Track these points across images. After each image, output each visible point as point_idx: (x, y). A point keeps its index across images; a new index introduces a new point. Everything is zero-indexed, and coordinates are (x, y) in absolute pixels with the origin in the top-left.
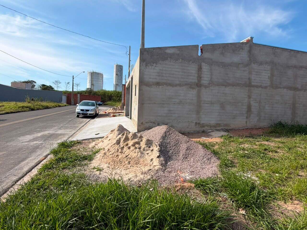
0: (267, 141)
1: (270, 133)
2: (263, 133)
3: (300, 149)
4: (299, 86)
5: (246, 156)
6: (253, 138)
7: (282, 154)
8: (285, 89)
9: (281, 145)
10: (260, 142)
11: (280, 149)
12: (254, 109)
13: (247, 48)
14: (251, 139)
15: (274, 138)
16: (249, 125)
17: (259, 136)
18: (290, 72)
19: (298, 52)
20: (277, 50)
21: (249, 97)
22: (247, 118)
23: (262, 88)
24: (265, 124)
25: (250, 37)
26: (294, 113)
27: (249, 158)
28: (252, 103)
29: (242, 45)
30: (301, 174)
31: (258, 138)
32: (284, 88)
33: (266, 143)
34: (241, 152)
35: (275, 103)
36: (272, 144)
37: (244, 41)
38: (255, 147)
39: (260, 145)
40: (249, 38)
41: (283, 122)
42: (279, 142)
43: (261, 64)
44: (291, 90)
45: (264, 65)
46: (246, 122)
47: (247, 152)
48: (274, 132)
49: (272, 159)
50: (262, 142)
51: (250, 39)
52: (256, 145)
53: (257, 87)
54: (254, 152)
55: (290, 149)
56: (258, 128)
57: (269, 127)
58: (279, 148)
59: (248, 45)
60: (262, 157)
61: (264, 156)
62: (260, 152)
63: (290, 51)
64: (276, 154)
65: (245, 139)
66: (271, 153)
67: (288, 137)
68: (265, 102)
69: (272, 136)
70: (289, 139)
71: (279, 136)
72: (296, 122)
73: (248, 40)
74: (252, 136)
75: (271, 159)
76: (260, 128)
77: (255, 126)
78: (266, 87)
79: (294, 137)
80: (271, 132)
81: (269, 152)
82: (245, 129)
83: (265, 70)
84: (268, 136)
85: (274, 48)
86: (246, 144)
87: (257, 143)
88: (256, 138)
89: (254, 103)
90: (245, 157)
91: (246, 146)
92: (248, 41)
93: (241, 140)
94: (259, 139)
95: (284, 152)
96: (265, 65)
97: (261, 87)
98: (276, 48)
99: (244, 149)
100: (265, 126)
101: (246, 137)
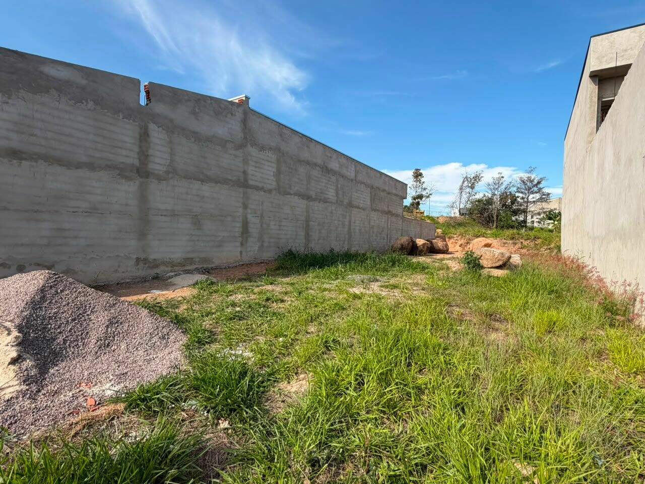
0: (271, 284)
1: (277, 269)
2: (266, 270)
4: (313, 194)
5: (236, 316)
6: (250, 281)
7: (290, 303)
8: (296, 197)
9: (290, 288)
10: (260, 288)
11: (288, 295)
12: (252, 229)
13: (239, 115)
14: (247, 284)
15: (281, 278)
16: (246, 259)
17: (260, 276)
18: (302, 170)
20: (285, 131)
21: (245, 207)
22: (242, 244)
23: (264, 191)
24: (269, 254)
25: (244, 95)
26: (307, 235)
27: (241, 319)
28: (250, 217)
29: (231, 107)
31: (259, 280)
32: (295, 194)
33: (270, 287)
34: (229, 310)
35: (284, 219)
36: (278, 289)
37: (236, 99)
38: (253, 297)
39: (260, 293)
40: (242, 97)
41: (293, 249)
42: (288, 284)
43: (262, 148)
44: (303, 199)
45: (267, 152)
46: (241, 252)
47: (238, 309)
48: (282, 267)
49: (276, 314)
50: (264, 288)
51: (244, 99)
52: (254, 294)
53: (257, 188)
54: (250, 307)
55: (300, 293)
56: (259, 262)
57: (276, 260)
58: (286, 293)
59: (241, 110)
60: (262, 312)
61: (265, 311)
62: (260, 305)
63: (301, 135)
64: (282, 305)
65: (238, 285)
66: (275, 304)
67: (299, 275)
68: (270, 217)
69: (279, 274)
70: (300, 277)
71: (288, 274)
72: (310, 249)
73: (240, 99)
74: (248, 278)
75: (274, 314)
76: (263, 263)
77: (255, 258)
78: (270, 191)
79: (306, 273)
80: (278, 269)
81: (273, 302)
82: (239, 265)
83: (269, 161)
84: (273, 275)
85: (281, 126)
86: (239, 293)
87: (256, 290)
88: (255, 282)
89: (253, 217)
90: (235, 318)
91: (239, 297)
92: (241, 101)
93: (230, 287)
94: (260, 283)
95: (293, 299)
97: (262, 189)
98: (283, 127)
99: (234, 305)
100: (270, 257)
101: (241, 280)
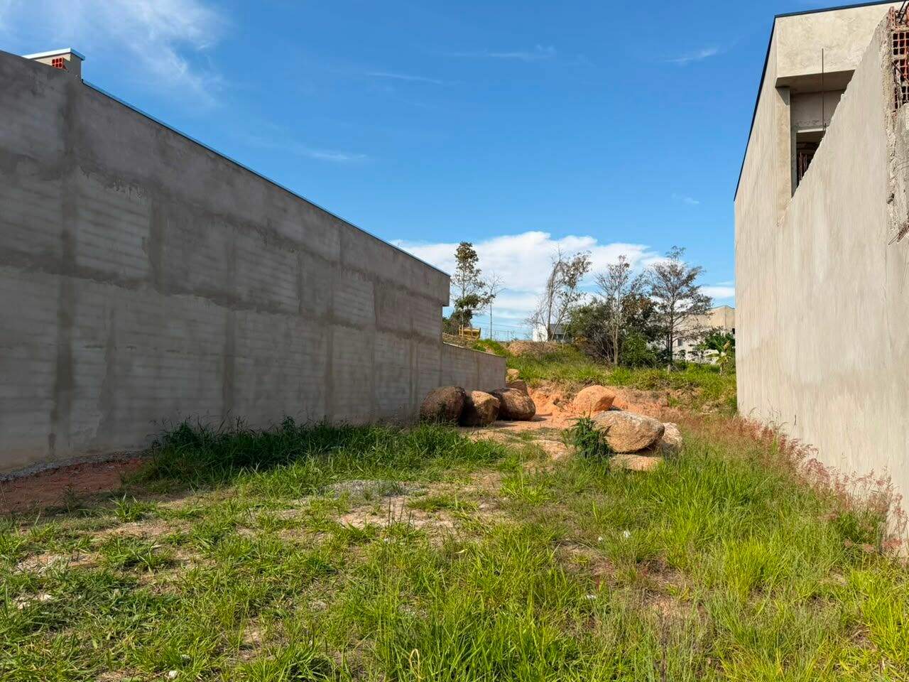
0: (139, 518)
1: (150, 478)
2: (124, 482)
3: (247, 531)
4: (242, 291)
5: (43, 620)
6: (81, 515)
7: (191, 567)
8: (201, 299)
9: (188, 529)
10: (109, 531)
11: (185, 546)
12: (86, 377)
13: (53, 94)
14: (71, 523)
15: (165, 501)
16: (66, 452)
17: (108, 498)
18: (216, 236)
19: (238, 167)
20: (173, 142)
21: (66, 320)
22: (55, 417)
23: (120, 284)
24: (129, 439)
25: (68, 50)
26: (229, 389)
27: (57, 625)
28: (79, 348)
29: (30, 73)
30: (249, 640)
31: (104, 511)
32: (198, 292)
33: (134, 529)
34: (21, 604)
35: (168, 351)
36: (157, 531)
37: (45, 56)
38: (88, 557)
39: (109, 546)
40: (64, 52)
41: (193, 424)
42: (182, 515)
43: (114, 179)
44: (219, 305)
45: (127, 189)
46: (52, 438)
47: (45, 597)
48: (165, 473)
49: (155, 604)
50: (119, 530)
51: (68, 58)
52: (93, 549)
53: (99, 277)
54: (81, 588)
55: (216, 539)
56: (102, 459)
57: (145, 454)
58: (180, 542)
59: (58, 83)
60: (117, 603)
61: (126, 598)
62: (108, 580)
63: (213, 156)
64: (169, 576)
65: (44, 528)
66: (150, 574)
67: (212, 489)
68: (132, 347)
69: (158, 492)
70: (214, 493)
71: (182, 490)
72: (236, 422)
73: (59, 57)
74: (75, 508)
75: (151, 603)
76: (113, 461)
77: (92, 451)
78: (133, 284)
79: (228, 484)
80: (154, 476)
81: (146, 569)
82: (46, 471)
83: (131, 212)
84: (144, 494)
85: (164, 132)
86: (47, 552)
87: (98, 538)
88: (94, 515)
89: (88, 347)
90: (39, 626)
91: (49, 562)
92: (59, 63)
93: (21, 536)
94: (106, 518)
95: (198, 557)
96: (130, 190)
97: (112, 278)
98: (170, 132)
99: (34, 586)
100: (132, 446)
101: (51, 513)
